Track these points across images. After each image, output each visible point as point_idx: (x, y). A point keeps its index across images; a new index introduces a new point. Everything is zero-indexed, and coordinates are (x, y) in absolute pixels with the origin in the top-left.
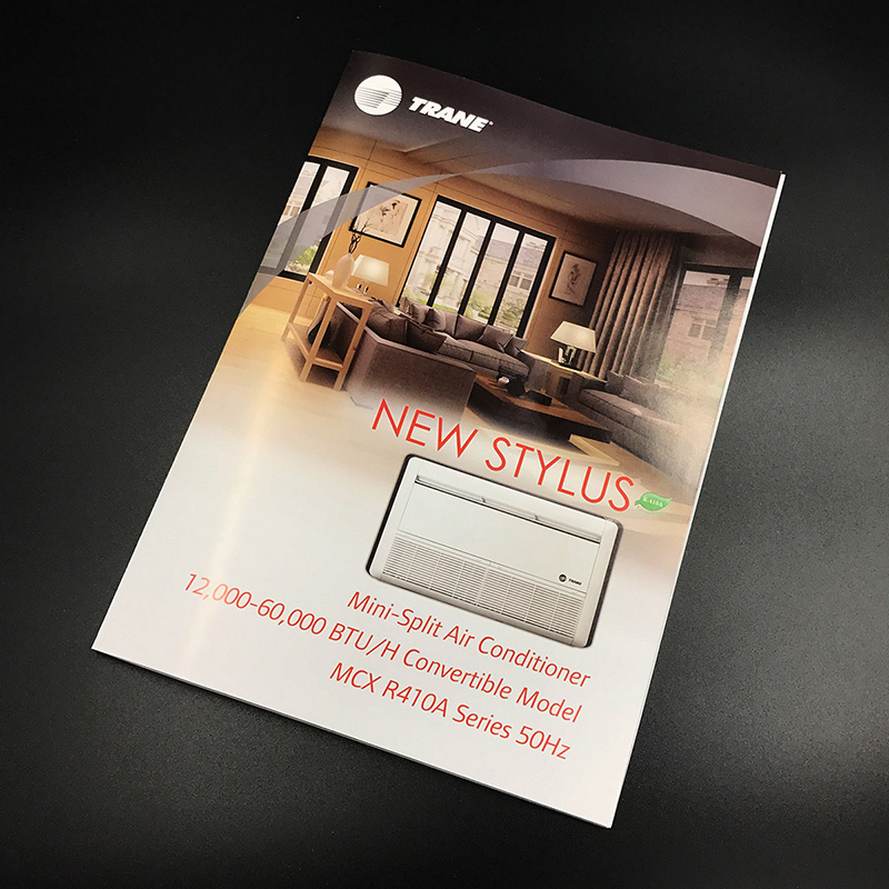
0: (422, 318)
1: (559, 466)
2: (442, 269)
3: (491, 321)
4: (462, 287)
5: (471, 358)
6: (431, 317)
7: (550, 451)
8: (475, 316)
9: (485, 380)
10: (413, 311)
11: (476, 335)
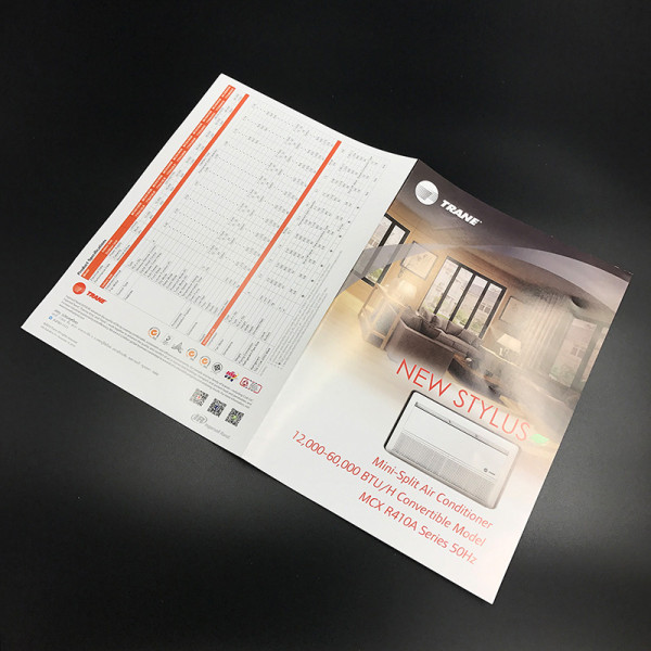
0: (430, 320)
1: (492, 411)
2: (444, 296)
3: (466, 327)
4: (453, 306)
5: (453, 345)
6: (434, 320)
7: (488, 402)
8: (458, 323)
9: (458, 358)
10: (426, 315)
11: (457, 333)
